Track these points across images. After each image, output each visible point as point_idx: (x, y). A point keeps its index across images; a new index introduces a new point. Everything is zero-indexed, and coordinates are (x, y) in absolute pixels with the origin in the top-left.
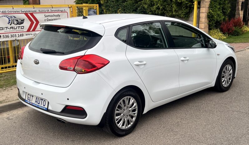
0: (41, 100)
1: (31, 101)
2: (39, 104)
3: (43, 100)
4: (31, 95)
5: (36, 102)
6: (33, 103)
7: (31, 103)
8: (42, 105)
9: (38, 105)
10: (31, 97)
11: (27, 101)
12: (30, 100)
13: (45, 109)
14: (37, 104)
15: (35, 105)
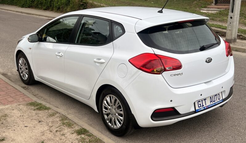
0: (215, 97)
1: (205, 106)
2: (215, 101)
3: (217, 95)
4: (202, 101)
5: (211, 102)
6: (208, 106)
7: (206, 108)
8: (218, 100)
9: (215, 103)
10: (204, 101)
11: (200, 109)
12: (203, 106)
13: (221, 101)
14: (213, 103)
15: (211, 106)
